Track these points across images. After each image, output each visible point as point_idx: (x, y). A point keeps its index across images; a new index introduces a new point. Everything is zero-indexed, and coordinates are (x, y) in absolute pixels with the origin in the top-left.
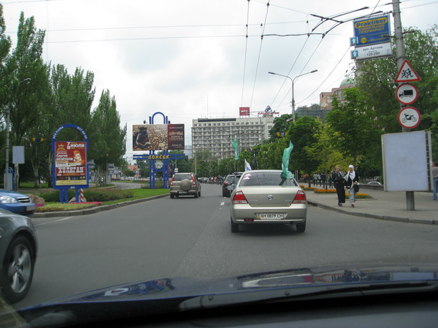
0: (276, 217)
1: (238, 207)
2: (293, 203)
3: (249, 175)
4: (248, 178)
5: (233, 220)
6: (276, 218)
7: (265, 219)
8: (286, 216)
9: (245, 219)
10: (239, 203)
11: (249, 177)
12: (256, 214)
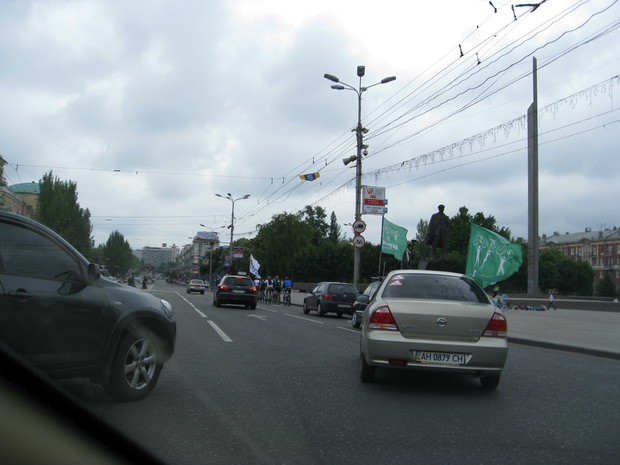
0: (451, 361)
1: (378, 335)
2: (483, 335)
3: (401, 277)
4: (398, 283)
5: (367, 360)
6: (450, 363)
7: (430, 362)
8: (468, 358)
9: (390, 360)
10: (382, 329)
11: (400, 280)
12: (412, 351)
